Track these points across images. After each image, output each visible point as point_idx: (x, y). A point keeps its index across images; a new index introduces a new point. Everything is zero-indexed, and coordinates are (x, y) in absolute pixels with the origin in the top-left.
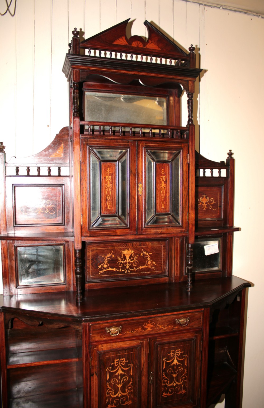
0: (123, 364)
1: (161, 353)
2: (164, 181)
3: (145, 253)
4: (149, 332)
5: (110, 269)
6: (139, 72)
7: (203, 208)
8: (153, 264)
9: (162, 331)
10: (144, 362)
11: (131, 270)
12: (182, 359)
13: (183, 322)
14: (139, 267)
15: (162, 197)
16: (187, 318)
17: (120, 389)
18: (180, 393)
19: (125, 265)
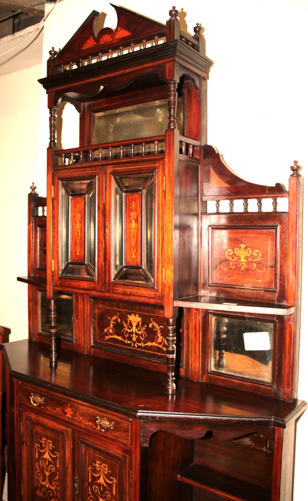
0: (50, 447)
1: (86, 457)
2: (135, 219)
3: (155, 324)
4: (70, 420)
5: (116, 337)
9: (83, 426)
10: (69, 458)
11: (137, 344)
12: (110, 482)
14: (147, 343)
15: (133, 242)
16: (112, 422)
19: (131, 336)
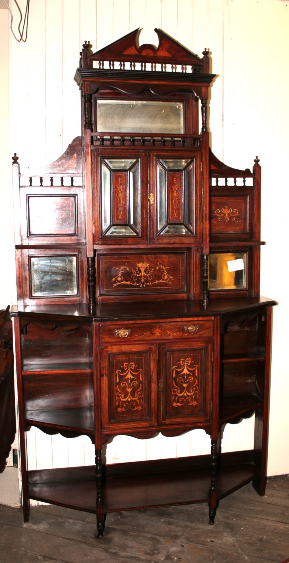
0: (133, 368)
1: (171, 360)
2: (176, 191)
3: (162, 267)
4: (158, 337)
5: (124, 282)
6: (149, 81)
7: (226, 220)
8: (170, 279)
9: (171, 337)
10: (153, 368)
11: (146, 284)
12: (193, 369)
13: (192, 329)
14: (155, 281)
15: (174, 206)
16: (197, 326)
17: (129, 393)
18: (191, 404)
19: (140, 279)
